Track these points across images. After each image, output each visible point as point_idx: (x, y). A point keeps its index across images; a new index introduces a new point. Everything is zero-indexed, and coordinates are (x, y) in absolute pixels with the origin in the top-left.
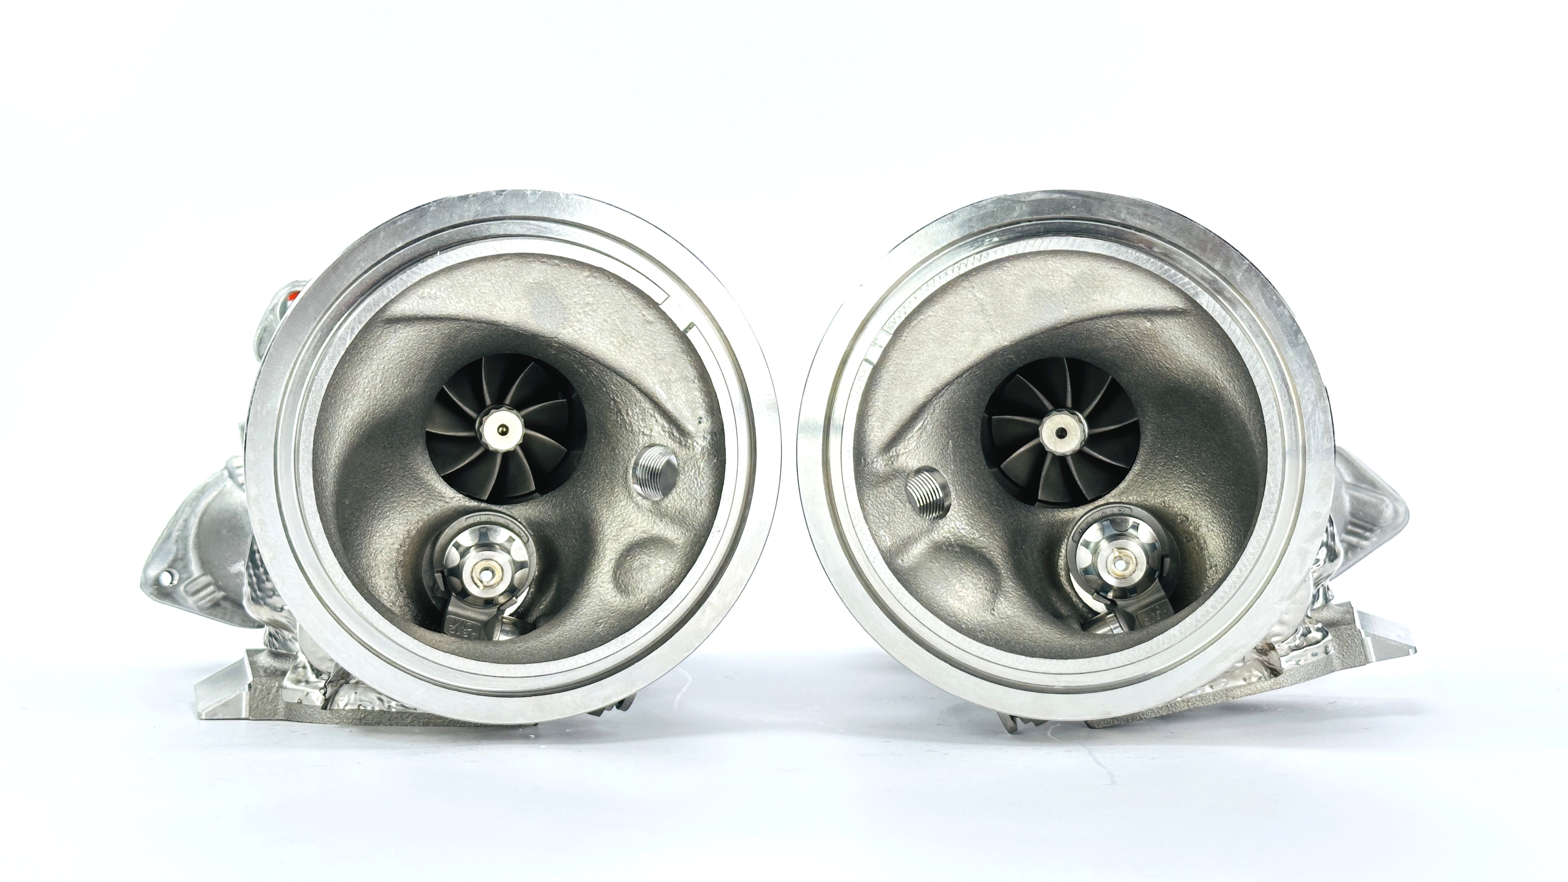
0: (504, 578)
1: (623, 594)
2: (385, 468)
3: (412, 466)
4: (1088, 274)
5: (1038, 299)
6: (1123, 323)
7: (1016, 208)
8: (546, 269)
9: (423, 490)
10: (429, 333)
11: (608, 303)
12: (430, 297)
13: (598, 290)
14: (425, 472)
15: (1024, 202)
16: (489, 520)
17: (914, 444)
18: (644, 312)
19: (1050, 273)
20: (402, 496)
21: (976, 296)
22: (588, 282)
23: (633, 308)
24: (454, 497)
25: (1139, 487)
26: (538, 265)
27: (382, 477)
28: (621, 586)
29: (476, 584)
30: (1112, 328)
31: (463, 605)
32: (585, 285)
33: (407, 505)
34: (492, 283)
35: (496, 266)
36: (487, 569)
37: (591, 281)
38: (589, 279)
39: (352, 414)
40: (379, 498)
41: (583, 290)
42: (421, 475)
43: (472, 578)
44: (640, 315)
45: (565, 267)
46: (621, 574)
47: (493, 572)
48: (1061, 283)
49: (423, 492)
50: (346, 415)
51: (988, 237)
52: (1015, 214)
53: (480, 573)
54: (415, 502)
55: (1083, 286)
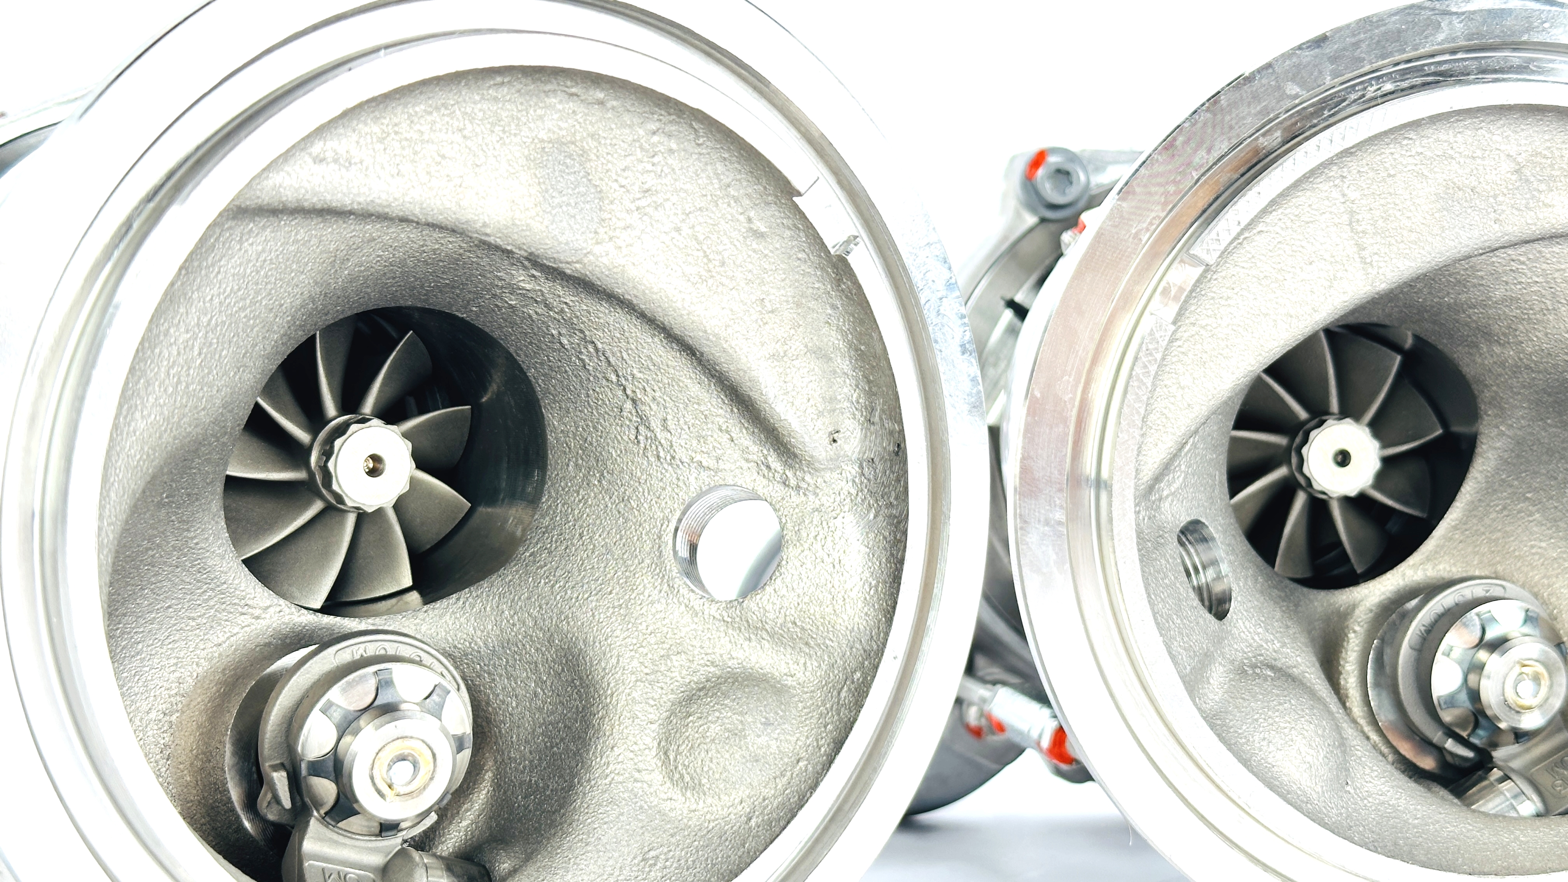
0: (437, 776)
1: (689, 794)
2: (148, 549)
3: (197, 544)
4: (1545, 157)
5: (1450, 202)
6: (1549, 253)
7: (1442, 24)
8: (574, 112)
9: (210, 593)
10: (302, 249)
11: (686, 191)
12: (336, 161)
13: (670, 161)
14: (219, 555)
15: (1456, 13)
16: (383, 652)
17: (1181, 479)
18: (752, 214)
19: (1479, 153)
20: (169, 607)
21: (1344, 195)
22: (654, 145)
23: (732, 202)
24: (270, 606)
25: (1455, 548)
26: (561, 102)
27: (138, 568)
28: (682, 777)
29: (379, 792)
30: (1523, 263)
31: (335, 837)
32: (647, 151)
33: (177, 627)
34: (465, 137)
35: (477, 98)
36: (402, 758)
37: (659, 142)
38: (655, 139)
39: (142, 425)
40: (125, 615)
41: (640, 161)
42: (210, 563)
43: (372, 778)
44: (742, 218)
45: (613, 108)
46: (678, 753)
47: (415, 764)
48: (1494, 172)
49: (210, 598)
50: (131, 429)
51: (1373, 82)
52: (1441, 37)
53: (390, 767)
54: (194, 619)
55: (1532, 179)
